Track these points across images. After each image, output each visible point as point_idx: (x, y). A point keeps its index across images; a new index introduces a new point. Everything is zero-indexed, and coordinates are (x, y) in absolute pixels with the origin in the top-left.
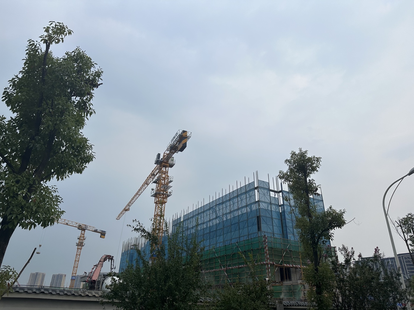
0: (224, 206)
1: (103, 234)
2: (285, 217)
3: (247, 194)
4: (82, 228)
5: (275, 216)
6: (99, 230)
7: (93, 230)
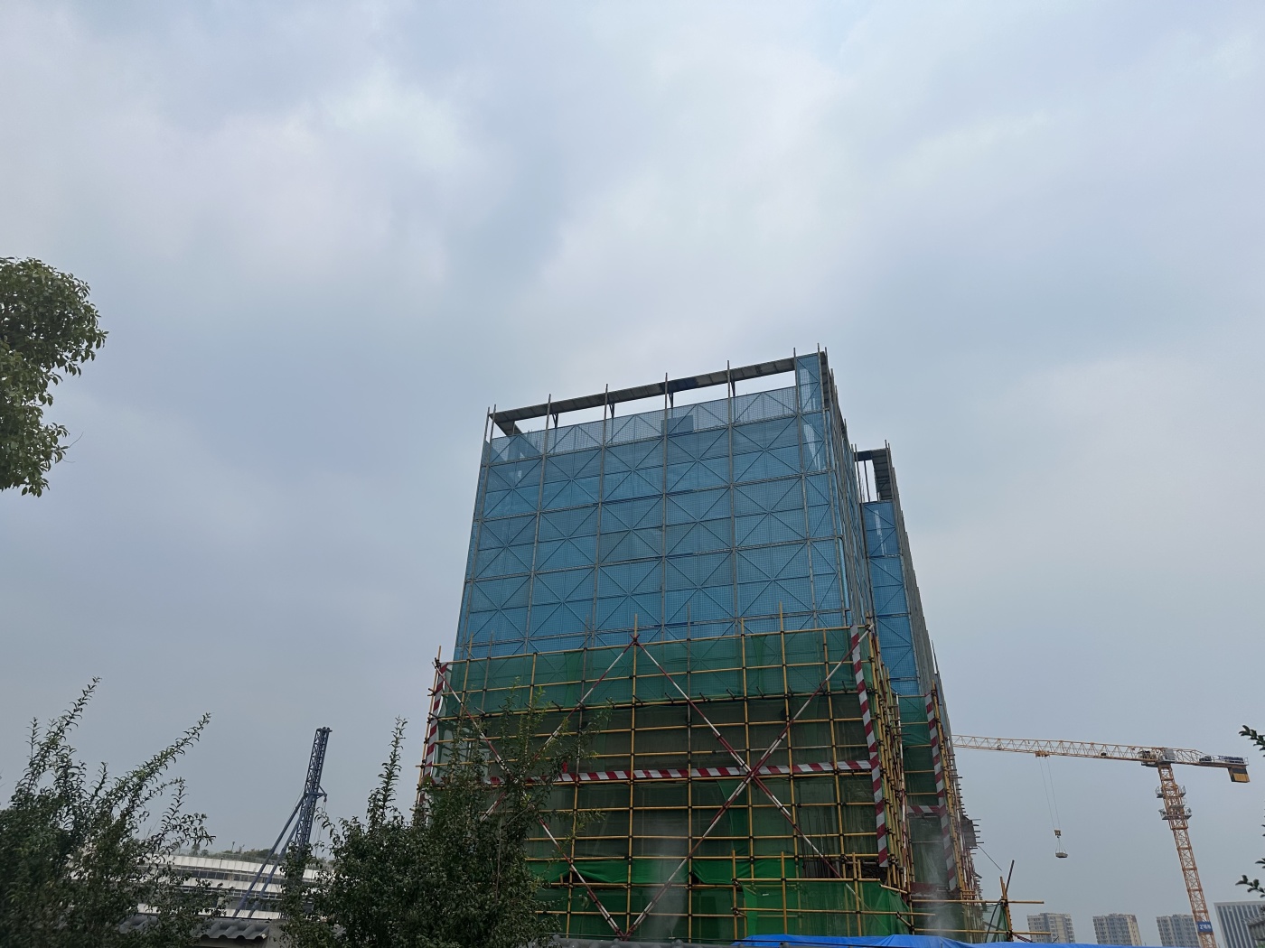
1: (1237, 768)
4: (1160, 761)
6: (1216, 759)
7: (1197, 761)
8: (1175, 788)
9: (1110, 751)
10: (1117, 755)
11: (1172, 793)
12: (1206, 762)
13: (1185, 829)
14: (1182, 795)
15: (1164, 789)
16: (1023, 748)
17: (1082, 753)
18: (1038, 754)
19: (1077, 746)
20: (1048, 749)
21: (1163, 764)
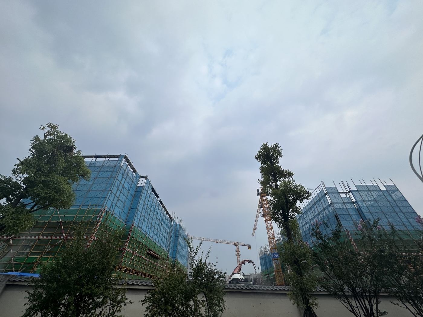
0: (309, 213)
1: (249, 247)
2: (362, 211)
3: (321, 200)
5: (351, 212)
6: (246, 245)
7: (243, 245)
8: (239, 250)
9: (229, 242)
10: (230, 243)
11: (238, 251)
12: (244, 245)
13: (239, 258)
14: (240, 251)
15: (237, 250)
16: (214, 241)
17: (224, 242)
18: (216, 242)
19: (223, 241)
20: (218, 241)
21: (237, 245)
